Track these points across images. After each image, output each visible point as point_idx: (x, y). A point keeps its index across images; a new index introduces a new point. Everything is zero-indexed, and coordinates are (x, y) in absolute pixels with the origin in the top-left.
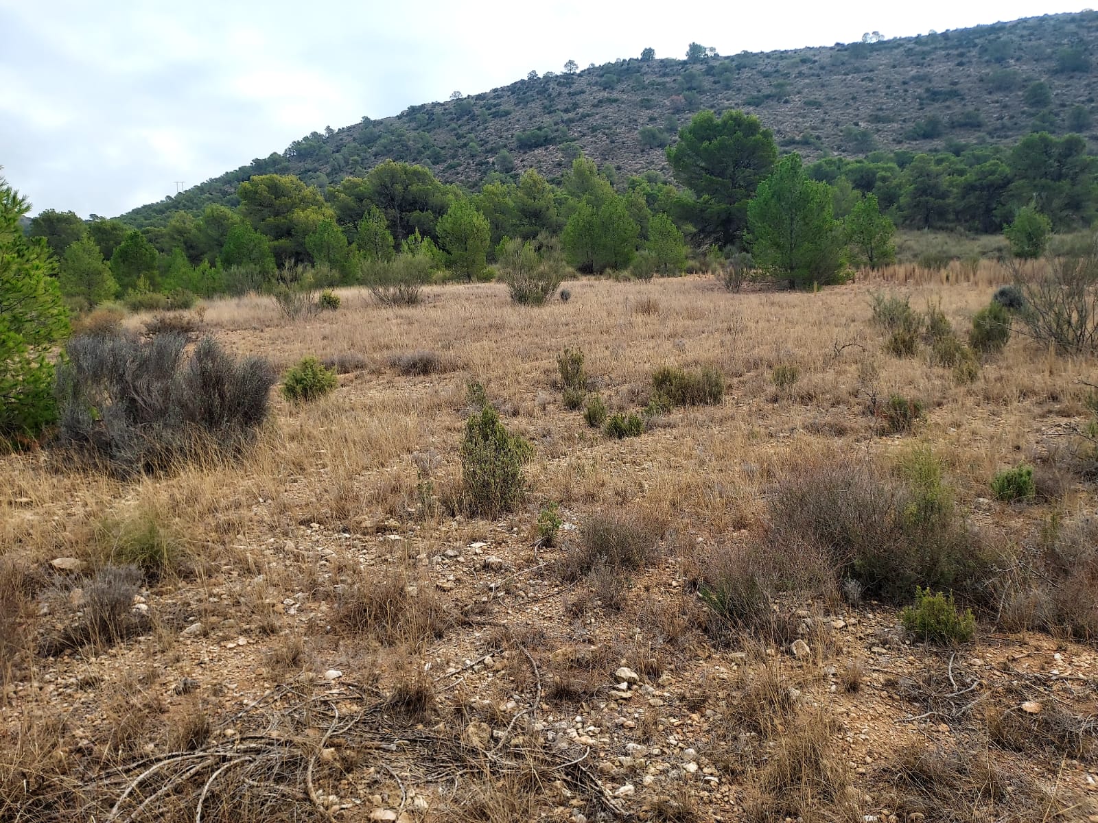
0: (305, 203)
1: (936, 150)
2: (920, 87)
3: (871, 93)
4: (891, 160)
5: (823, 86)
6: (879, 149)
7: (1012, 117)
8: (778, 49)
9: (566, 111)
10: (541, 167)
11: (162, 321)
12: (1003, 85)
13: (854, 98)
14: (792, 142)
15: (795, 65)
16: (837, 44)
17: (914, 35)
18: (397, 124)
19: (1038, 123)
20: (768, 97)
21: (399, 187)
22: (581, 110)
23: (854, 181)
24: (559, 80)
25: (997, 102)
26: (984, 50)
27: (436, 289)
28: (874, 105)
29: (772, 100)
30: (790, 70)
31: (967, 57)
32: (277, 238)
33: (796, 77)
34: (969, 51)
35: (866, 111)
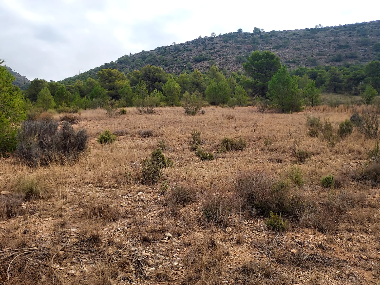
0: (119, 78)
1: (340, 66)
2: (335, 44)
3: (318, 46)
4: (323, 69)
5: (301, 43)
6: (320, 65)
7: (368, 55)
8: (285, 30)
9: (211, 49)
10: (201, 68)
11: (66, 116)
12: (365, 44)
13: (311, 47)
14: (289, 62)
15: (291, 36)
16: (306, 29)
17: (334, 26)
18: (153, 53)
19: (377, 57)
20: (281, 46)
21: (151, 74)
22: (216, 49)
23: (310, 76)
24: (209, 39)
25: (363, 50)
26: (358, 32)
27: (161, 109)
28: (318, 50)
29: (283, 47)
30: (289, 37)
31: (352, 34)
32: (109, 90)
33: (291, 40)
34: (353, 32)
35: (315, 52)
